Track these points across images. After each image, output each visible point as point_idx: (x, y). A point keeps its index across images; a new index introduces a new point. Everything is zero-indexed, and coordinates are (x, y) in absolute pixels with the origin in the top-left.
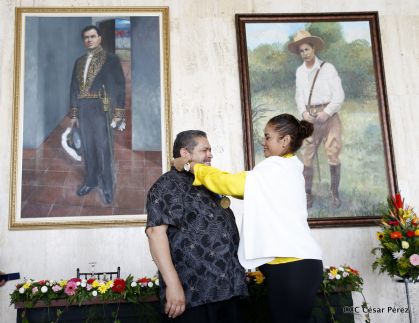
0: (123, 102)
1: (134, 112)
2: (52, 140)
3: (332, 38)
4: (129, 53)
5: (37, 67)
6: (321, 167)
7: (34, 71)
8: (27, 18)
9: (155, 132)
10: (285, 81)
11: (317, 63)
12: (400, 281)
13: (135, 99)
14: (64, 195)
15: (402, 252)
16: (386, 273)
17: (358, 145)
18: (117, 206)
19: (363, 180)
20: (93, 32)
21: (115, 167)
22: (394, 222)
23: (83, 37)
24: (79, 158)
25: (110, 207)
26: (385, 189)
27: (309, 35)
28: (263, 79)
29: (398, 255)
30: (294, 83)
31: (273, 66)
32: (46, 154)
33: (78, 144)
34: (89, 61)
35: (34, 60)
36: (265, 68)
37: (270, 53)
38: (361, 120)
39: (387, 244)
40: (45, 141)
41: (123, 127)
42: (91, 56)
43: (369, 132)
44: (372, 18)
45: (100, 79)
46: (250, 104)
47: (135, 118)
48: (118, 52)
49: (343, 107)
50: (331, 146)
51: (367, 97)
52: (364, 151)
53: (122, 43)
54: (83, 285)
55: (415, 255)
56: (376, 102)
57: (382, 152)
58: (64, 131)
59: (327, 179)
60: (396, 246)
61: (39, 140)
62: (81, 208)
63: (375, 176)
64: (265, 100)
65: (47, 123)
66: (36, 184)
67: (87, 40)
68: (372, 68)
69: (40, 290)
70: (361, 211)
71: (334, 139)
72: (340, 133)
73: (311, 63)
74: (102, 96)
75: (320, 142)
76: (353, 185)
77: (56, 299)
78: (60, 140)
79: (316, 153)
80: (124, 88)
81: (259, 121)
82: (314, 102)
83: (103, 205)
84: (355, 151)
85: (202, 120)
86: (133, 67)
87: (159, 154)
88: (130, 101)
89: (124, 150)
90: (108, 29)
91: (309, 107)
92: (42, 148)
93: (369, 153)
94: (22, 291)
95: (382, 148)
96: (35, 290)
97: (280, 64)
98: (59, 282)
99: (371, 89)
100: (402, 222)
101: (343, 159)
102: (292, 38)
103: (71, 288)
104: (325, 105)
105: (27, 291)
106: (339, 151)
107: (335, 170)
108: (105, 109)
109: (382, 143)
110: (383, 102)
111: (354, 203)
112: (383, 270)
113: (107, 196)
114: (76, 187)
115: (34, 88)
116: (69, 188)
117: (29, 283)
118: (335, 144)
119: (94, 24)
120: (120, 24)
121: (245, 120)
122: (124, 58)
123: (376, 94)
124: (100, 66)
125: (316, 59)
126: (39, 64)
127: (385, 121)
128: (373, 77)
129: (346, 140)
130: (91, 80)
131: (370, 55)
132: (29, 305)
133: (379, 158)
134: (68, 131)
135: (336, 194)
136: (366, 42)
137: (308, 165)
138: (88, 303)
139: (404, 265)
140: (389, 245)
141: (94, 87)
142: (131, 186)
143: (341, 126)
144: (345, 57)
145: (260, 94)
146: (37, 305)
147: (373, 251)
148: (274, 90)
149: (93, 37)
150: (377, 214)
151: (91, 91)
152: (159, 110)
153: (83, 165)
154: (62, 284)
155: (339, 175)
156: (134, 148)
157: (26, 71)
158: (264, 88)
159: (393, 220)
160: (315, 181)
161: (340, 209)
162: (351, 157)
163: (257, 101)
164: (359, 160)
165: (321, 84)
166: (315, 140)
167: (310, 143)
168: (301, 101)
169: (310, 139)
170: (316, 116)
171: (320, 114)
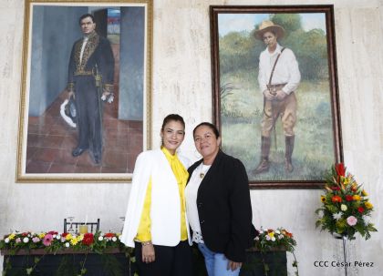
0: (112, 78)
1: (121, 88)
2: (53, 109)
3: (293, 27)
4: (118, 38)
5: (41, 48)
6: (278, 137)
7: (39, 52)
8: (34, 7)
9: (138, 105)
10: (250, 64)
11: (279, 48)
12: (338, 238)
13: (123, 76)
14: (61, 156)
15: (340, 214)
16: (327, 230)
17: (312, 120)
18: (104, 165)
19: (314, 150)
20: (89, 19)
21: (104, 133)
23: (81, 24)
24: (74, 125)
25: (99, 167)
26: (333, 158)
27: (272, 24)
28: (231, 62)
29: (337, 216)
30: (258, 65)
31: (240, 51)
32: (47, 121)
33: (74, 114)
34: (85, 44)
35: (39, 42)
36: (233, 52)
37: (238, 39)
38: (316, 98)
39: (328, 206)
40: (47, 110)
41: (111, 100)
42: (87, 39)
43: (320, 109)
44: (328, 10)
46: (219, 83)
47: (122, 93)
48: (109, 36)
49: (299, 87)
50: (286, 120)
51: (321, 78)
52: (315, 125)
53: (113, 29)
54: (58, 237)
55: (352, 217)
56: (328, 83)
57: (331, 126)
58: (63, 102)
59: (282, 148)
60: (336, 208)
61: (42, 109)
62: (75, 167)
63: (324, 147)
64: (232, 79)
65: (49, 95)
66: (39, 145)
67: (83, 26)
68: (326, 54)
69: (22, 240)
70: (310, 176)
71: (290, 114)
72: (296, 109)
73: (272, 49)
74: (95, 74)
75: (278, 116)
76: (305, 153)
77: (36, 248)
78: (59, 109)
79: (274, 126)
80: (114, 66)
81: (227, 97)
82: (274, 81)
83: (93, 164)
84: (307, 125)
85: (178, 96)
86: (121, 49)
87: (141, 123)
88: (118, 78)
89: (112, 119)
90: (101, 17)
91: (270, 86)
92: (44, 116)
93: (320, 127)
94: (7, 240)
95: (331, 123)
96: (18, 240)
97: (247, 49)
98: (39, 234)
99: (325, 71)
100: (343, 188)
101: (297, 131)
102: (257, 27)
103: (48, 240)
104: (284, 85)
105: (11, 241)
106: (294, 124)
107: (289, 141)
108: (97, 84)
109: (331, 119)
110: (334, 84)
111: (305, 169)
112: (324, 228)
113: (96, 157)
114: (71, 150)
115: (39, 66)
116: (66, 149)
117: (14, 234)
118: (291, 118)
119: (90, 12)
120: (111, 13)
121: (214, 96)
122: (113, 41)
123: (328, 76)
124: (94, 48)
126: (43, 46)
127: (335, 100)
128: (326, 61)
129: (300, 115)
130: (86, 60)
131: (324, 43)
132: (12, 253)
133: (328, 132)
134: (66, 102)
135: (290, 161)
136: (322, 31)
137: (265, 135)
138: (62, 252)
139: (342, 225)
140: (330, 207)
141: (89, 66)
142: (117, 150)
144: (303, 44)
145: (228, 74)
146: (19, 254)
147: (317, 212)
148: (240, 71)
149: (89, 23)
150: (323, 179)
151: (86, 69)
152: (142, 86)
153: (77, 131)
154: (41, 236)
155: (293, 145)
156: (120, 117)
157: (33, 51)
158: (232, 70)
159: (335, 186)
160: (272, 149)
161: (292, 174)
162: (304, 130)
163: (225, 80)
164: (311, 132)
165: (281, 67)
166: (273, 115)
167: (269, 117)
168: (263, 81)
169: (269, 114)
170: (275, 94)
171: (279, 93)
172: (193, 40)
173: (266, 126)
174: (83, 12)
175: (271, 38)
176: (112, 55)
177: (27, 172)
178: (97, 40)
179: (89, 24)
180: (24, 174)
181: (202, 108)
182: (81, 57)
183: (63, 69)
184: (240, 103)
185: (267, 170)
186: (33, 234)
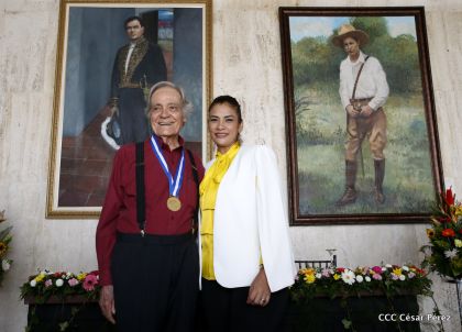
2: (92, 129)
3: (379, 31)
4: (172, 43)
5: (79, 56)
6: (365, 161)
7: (76, 61)
8: (71, 8)
9: (195, 123)
10: (330, 75)
11: (362, 57)
12: (450, 282)
14: (101, 185)
15: (455, 251)
16: (436, 272)
17: (403, 140)
19: (408, 176)
20: (136, 22)
22: (445, 220)
23: (127, 28)
26: (432, 186)
27: (353, 29)
28: (306, 71)
29: (451, 254)
31: (317, 60)
32: (85, 142)
34: (131, 51)
35: (77, 49)
36: (308, 60)
37: (314, 46)
38: (406, 116)
39: (438, 242)
40: (85, 130)
42: (133, 46)
43: (414, 127)
44: (418, 13)
45: (142, 69)
46: (293, 96)
48: (160, 42)
49: (387, 102)
50: (374, 140)
52: (409, 146)
53: (165, 34)
56: (421, 97)
57: (428, 149)
58: (104, 120)
59: (371, 174)
60: (448, 244)
61: (79, 128)
63: (421, 173)
64: (308, 93)
65: (87, 111)
66: (75, 173)
67: (129, 31)
68: (418, 63)
69: (54, 282)
70: (405, 207)
71: (379, 134)
72: (385, 128)
74: (144, 86)
76: (398, 180)
77: (73, 294)
79: (360, 148)
80: (166, 78)
81: (302, 113)
82: (359, 95)
84: (399, 146)
86: (174, 56)
87: (200, 144)
90: (151, 20)
91: (353, 101)
92: (81, 137)
93: (414, 149)
94: (33, 283)
95: (428, 144)
96: (49, 282)
97: (324, 57)
98: (78, 275)
99: (417, 83)
100: (454, 219)
101: (388, 154)
102: (336, 32)
103: (90, 282)
104: (370, 99)
105: (39, 284)
106: (383, 146)
107: (379, 166)
108: (146, 98)
109: (427, 139)
110: (429, 98)
111: (399, 199)
112: (432, 270)
115: (76, 77)
117: (43, 274)
118: (379, 139)
119: (137, 15)
120: (163, 15)
121: (288, 113)
122: (166, 48)
123: (421, 89)
124: (142, 56)
125: (361, 53)
126: (81, 54)
127: (431, 116)
128: (419, 72)
129: (391, 134)
130: (133, 69)
131: (416, 49)
132: (40, 300)
133: (424, 154)
134: (108, 120)
135: (380, 189)
136: (412, 37)
137: (350, 159)
139: (458, 265)
140: (440, 243)
143: (385, 121)
144: (390, 51)
145: (303, 87)
146: (50, 302)
147: (422, 249)
148: (317, 83)
149: (135, 27)
150: (422, 212)
151: (132, 81)
154: (80, 278)
155: (384, 170)
158: (307, 82)
159: (444, 216)
160: (359, 176)
161: (384, 206)
162: (396, 152)
163: (300, 94)
164: (404, 155)
165: (365, 78)
166: (359, 134)
167: (354, 137)
168: (345, 95)
169: (354, 133)
170: (360, 110)
171: (364, 108)
172: (261, 47)
173: (350, 149)
175: (352, 45)
176: (165, 65)
177: (60, 205)
178: (146, 47)
179: (136, 29)
180: (56, 207)
181: (272, 127)
182: (127, 67)
184: (319, 121)
185: (353, 201)
186: (69, 274)
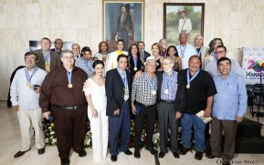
0: (131, 28)
1: (134, 31)
2: (113, 38)
3: (190, 11)
4: (133, 14)
10: (176, 24)
13: (135, 27)
20: (124, 7)
23: (121, 9)
28: (170, 22)
31: (173, 19)
32: (111, 42)
34: (123, 16)
36: (170, 19)
37: (173, 15)
41: (131, 35)
42: (123, 14)
44: (203, 5)
45: (126, 21)
47: (135, 33)
51: (198, 29)
53: (132, 11)
56: (200, 30)
61: (110, 38)
64: (170, 29)
65: (112, 33)
78: (115, 38)
81: (168, 34)
82: (183, 29)
90: (128, 6)
91: (182, 31)
97: (175, 18)
99: (200, 26)
104: (186, 31)
108: (127, 30)
120: (131, 5)
124: (126, 18)
125: (185, 17)
128: (200, 23)
131: (200, 16)
136: (200, 12)
141: (124, 23)
145: (169, 27)
148: (172, 26)
151: (123, 25)
156: (134, 40)
157: (106, 18)
158: (170, 25)
163: (168, 29)
165: (186, 25)
168: (180, 29)
172: (158, 15)
174: (121, 5)
175: (183, 15)
179: (124, 9)
182: (121, 21)
183: (116, 22)
184: (172, 37)
